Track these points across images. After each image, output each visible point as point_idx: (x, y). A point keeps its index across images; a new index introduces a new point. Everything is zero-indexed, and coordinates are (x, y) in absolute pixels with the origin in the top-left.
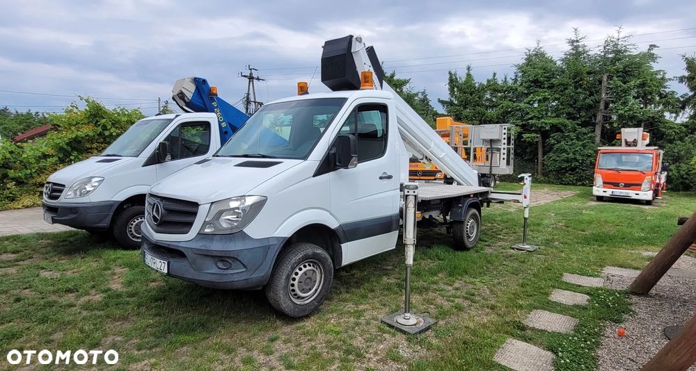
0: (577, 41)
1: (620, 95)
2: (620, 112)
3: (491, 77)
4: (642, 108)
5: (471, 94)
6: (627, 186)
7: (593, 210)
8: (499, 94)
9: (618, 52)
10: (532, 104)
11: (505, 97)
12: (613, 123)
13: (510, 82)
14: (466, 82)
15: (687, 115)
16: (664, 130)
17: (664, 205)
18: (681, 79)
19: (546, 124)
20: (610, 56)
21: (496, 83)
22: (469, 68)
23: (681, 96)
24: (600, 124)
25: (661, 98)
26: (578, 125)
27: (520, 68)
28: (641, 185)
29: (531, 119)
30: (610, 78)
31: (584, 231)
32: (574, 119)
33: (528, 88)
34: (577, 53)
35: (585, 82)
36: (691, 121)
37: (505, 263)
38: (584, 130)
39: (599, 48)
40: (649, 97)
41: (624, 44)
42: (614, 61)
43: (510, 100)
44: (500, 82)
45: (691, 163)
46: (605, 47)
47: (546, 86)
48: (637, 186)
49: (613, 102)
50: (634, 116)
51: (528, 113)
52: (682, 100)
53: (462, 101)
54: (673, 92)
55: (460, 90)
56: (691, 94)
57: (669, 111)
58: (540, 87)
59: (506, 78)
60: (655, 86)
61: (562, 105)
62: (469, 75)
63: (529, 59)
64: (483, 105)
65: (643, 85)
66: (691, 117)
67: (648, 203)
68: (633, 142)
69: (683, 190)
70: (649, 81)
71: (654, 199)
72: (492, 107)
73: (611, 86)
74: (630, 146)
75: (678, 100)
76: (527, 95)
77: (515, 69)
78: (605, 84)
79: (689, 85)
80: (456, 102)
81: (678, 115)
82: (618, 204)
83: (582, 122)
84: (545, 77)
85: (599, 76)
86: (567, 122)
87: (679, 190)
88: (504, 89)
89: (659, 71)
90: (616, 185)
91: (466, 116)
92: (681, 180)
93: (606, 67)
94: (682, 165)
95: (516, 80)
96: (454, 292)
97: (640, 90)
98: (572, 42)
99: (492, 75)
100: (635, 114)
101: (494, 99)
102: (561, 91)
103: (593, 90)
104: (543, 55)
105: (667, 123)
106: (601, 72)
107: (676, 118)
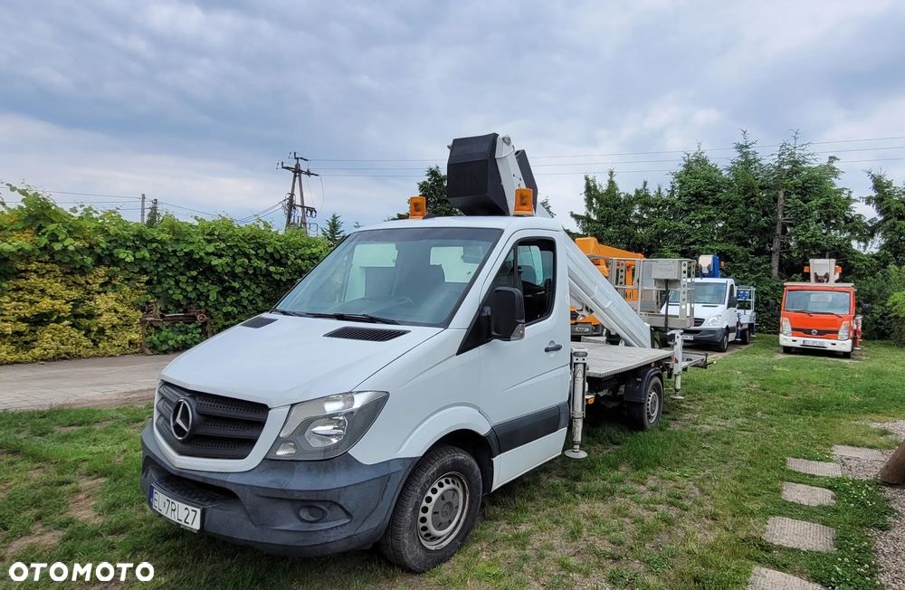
0: (747, 147)
1: (800, 217)
2: (801, 238)
3: (640, 187)
4: (825, 234)
5: (615, 208)
6: (821, 334)
7: (785, 366)
8: (652, 210)
9: (795, 163)
10: (693, 225)
11: (660, 214)
12: (791, 252)
13: (665, 194)
14: (608, 191)
15: (876, 244)
16: (853, 262)
17: (864, 358)
18: (868, 201)
19: (712, 250)
20: (786, 167)
21: (647, 195)
22: (611, 174)
23: (869, 221)
24: (777, 253)
25: (846, 222)
26: (751, 253)
27: (678, 176)
28: (837, 332)
29: (694, 243)
30: (787, 195)
31: (786, 395)
32: (746, 245)
33: (689, 202)
34: (747, 161)
35: (758, 199)
36: (883, 252)
37: (704, 445)
38: (758, 260)
39: (773, 157)
40: (833, 221)
41: (802, 152)
42: (790, 174)
43: (666, 218)
44: (652, 194)
45: (888, 304)
46: (780, 155)
47: (710, 201)
48: (833, 333)
49: (791, 225)
50: (817, 244)
51: (689, 236)
52: (870, 225)
53: (603, 217)
54: (860, 215)
55: (600, 201)
56: (880, 218)
57: (856, 238)
58: (703, 202)
59: (659, 189)
60: (839, 207)
61: (732, 227)
62: (611, 183)
63: (688, 166)
64: (630, 222)
65: (826, 205)
66: (882, 247)
67: (846, 355)
68: (825, 277)
69: (879, 339)
70: (833, 202)
71: (853, 350)
72: (644, 226)
73: (789, 206)
74: (819, 281)
75: (867, 227)
76: (688, 212)
77: (671, 178)
78: (781, 202)
79: (877, 208)
80: (595, 218)
81: (867, 245)
82: (813, 357)
83: (755, 249)
84: (709, 190)
85: (774, 193)
86: (738, 249)
87: (874, 339)
88: (659, 203)
89: (843, 189)
90: (807, 332)
91: (609, 238)
92: (875, 326)
93: (782, 181)
94: (876, 306)
95: (672, 193)
96: (650, 493)
97: (822, 211)
98: (740, 147)
99: (642, 184)
100: (819, 242)
101: (645, 216)
102: (729, 209)
103: (768, 209)
104: (705, 162)
105: (855, 253)
106: (776, 187)
107: (865, 247)
